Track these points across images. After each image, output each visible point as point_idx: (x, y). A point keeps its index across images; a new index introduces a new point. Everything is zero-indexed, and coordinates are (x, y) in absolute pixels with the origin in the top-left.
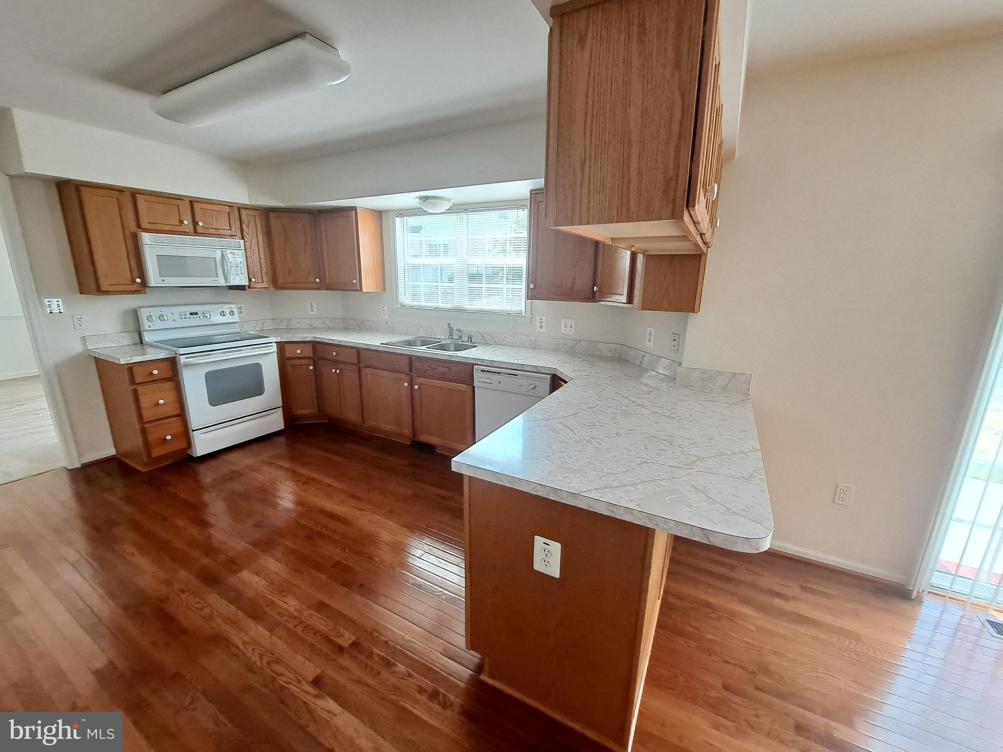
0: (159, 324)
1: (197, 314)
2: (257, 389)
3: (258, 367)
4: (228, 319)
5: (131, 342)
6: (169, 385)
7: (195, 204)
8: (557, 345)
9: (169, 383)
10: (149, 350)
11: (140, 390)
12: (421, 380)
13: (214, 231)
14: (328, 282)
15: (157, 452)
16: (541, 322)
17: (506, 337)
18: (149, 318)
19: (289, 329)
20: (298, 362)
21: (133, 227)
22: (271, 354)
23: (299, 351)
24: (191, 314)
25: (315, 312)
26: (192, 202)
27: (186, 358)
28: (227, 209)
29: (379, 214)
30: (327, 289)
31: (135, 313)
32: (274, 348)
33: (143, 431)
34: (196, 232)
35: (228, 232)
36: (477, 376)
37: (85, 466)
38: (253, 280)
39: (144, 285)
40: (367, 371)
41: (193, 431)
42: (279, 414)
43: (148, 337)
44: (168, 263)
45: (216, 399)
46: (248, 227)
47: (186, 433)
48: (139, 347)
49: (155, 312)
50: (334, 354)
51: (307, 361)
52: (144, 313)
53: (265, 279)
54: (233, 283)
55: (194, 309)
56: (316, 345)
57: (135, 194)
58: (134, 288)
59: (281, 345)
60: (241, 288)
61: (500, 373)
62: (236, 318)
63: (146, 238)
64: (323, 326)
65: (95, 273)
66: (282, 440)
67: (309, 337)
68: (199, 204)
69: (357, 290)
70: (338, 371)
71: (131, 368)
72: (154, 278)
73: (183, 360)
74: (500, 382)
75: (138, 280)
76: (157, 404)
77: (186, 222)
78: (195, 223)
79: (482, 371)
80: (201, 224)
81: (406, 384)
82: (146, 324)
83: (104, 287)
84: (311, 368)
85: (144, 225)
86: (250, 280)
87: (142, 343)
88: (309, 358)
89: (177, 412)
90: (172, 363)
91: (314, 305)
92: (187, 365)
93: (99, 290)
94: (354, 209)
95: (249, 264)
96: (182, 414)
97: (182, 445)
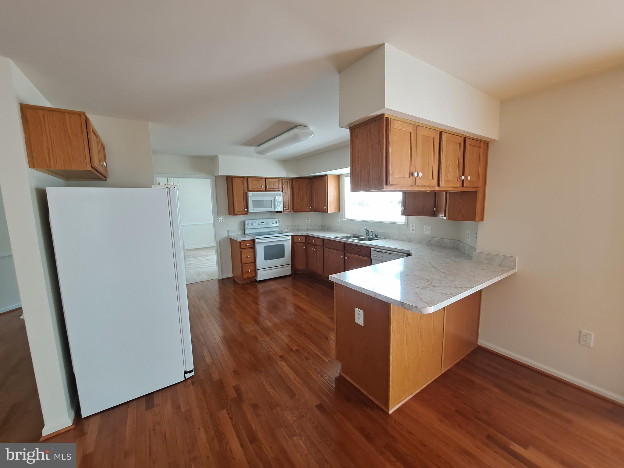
0: (251, 227)
1: (264, 223)
2: (282, 255)
3: (283, 245)
4: (275, 225)
5: (242, 233)
6: (252, 250)
7: (267, 180)
8: (421, 240)
9: (252, 249)
10: (247, 236)
11: (243, 251)
12: (349, 255)
13: (272, 189)
14: (314, 208)
15: (245, 276)
16: (413, 227)
17: (394, 235)
18: (248, 224)
19: (298, 230)
20: (299, 244)
21: (246, 190)
22: (287, 241)
23: (300, 240)
24: (262, 223)
25: (309, 222)
26: (266, 179)
27: (258, 240)
28: (278, 180)
29: (338, 176)
30: (314, 212)
31: (244, 222)
32: (290, 238)
33: (242, 267)
34: (266, 191)
35: (277, 189)
36: (373, 253)
37: (223, 279)
38: (285, 208)
39: (247, 211)
40: (326, 249)
41: (258, 269)
42: (289, 267)
43: (247, 232)
44: (256, 203)
45: (267, 258)
46: (285, 187)
47: (255, 270)
48: (244, 235)
49: (250, 222)
50: (314, 241)
51: (302, 244)
52: (247, 222)
53: (290, 208)
54: (277, 210)
55: (263, 221)
56: (307, 237)
57: (248, 178)
58: (244, 212)
59: (293, 237)
60: (280, 212)
61: (383, 252)
62: (277, 225)
63: (250, 194)
64: (312, 228)
65: (234, 207)
66: (290, 279)
67: (304, 233)
68: (268, 179)
69: (326, 212)
70: (315, 249)
71: (241, 242)
72: (251, 209)
73: (257, 240)
74: (383, 257)
75: (246, 210)
76: (247, 257)
77: (263, 187)
78: (266, 187)
79: (375, 251)
80: (268, 187)
81: (342, 256)
82: (247, 227)
83: (236, 213)
84: (304, 247)
85: (250, 189)
86: (284, 209)
87: (245, 234)
88: (304, 243)
89: (253, 261)
90: (253, 241)
91: (309, 219)
92: (258, 243)
93: (234, 214)
94: (326, 175)
95: (284, 201)
96: (255, 262)
97: (253, 275)
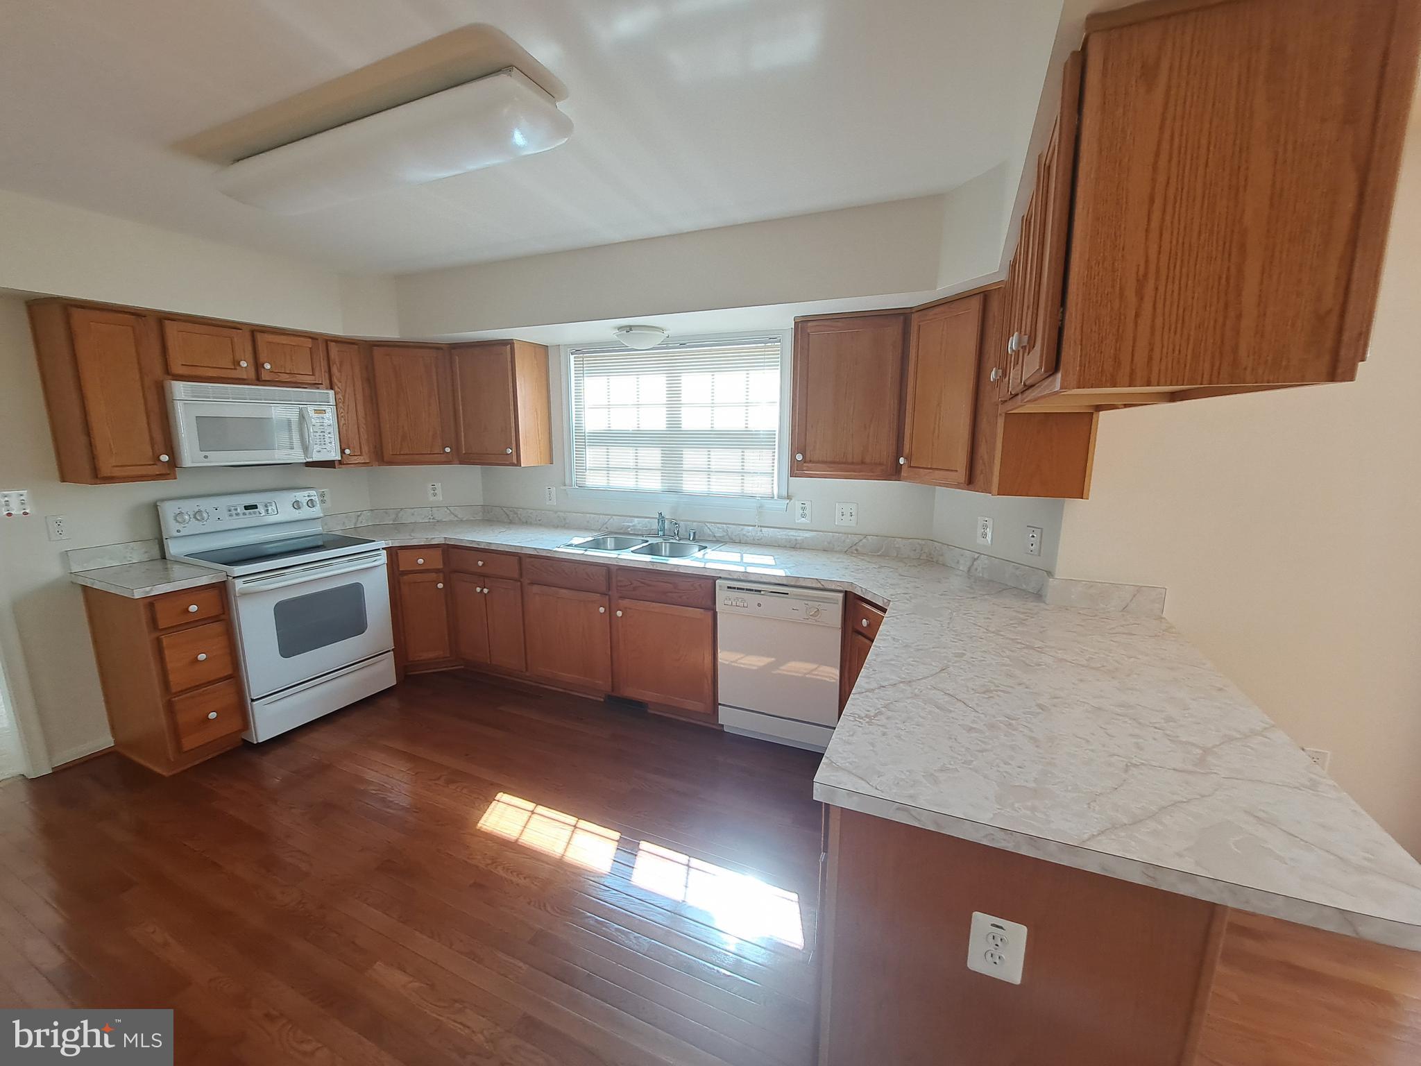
0: (193, 527)
1: (255, 507)
2: (358, 626)
3: (357, 589)
4: (306, 512)
5: (145, 558)
6: (217, 627)
7: (259, 336)
8: (829, 543)
9: (215, 625)
10: (177, 570)
11: (166, 641)
12: (626, 602)
13: (287, 376)
14: (464, 452)
15: (189, 743)
16: (803, 509)
18: (178, 517)
19: (398, 527)
20: (419, 577)
21: (158, 370)
22: (377, 569)
23: (421, 561)
24: (247, 508)
25: (440, 498)
26: (255, 331)
27: (245, 582)
28: (309, 343)
30: (461, 463)
31: (154, 509)
32: (383, 558)
33: (170, 708)
34: (259, 380)
35: (309, 379)
36: (721, 596)
38: (347, 451)
39: (174, 464)
40: (536, 589)
41: (253, 700)
42: (388, 663)
43: (175, 549)
44: (212, 430)
45: (292, 645)
46: (340, 371)
47: (241, 708)
48: (159, 565)
49: (189, 506)
50: (480, 563)
51: (434, 575)
52: (169, 511)
53: (365, 449)
54: (316, 457)
55: (250, 500)
56: (449, 550)
57: (163, 319)
58: (156, 470)
59: (392, 552)
60: (329, 464)
61: (760, 591)
62: (317, 511)
63: (180, 390)
64: (452, 517)
65: (91, 445)
66: (393, 703)
67: (438, 537)
68: (266, 335)
69: (513, 465)
70: (486, 591)
71: (151, 603)
72: (190, 451)
73: (239, 585)
74: (759, 605)
75: (165, 458)
76: (196, 661)
77: (244, 364)
78: (258, 366)
79: (729, 587)
80: (268, 366)
81: (602, 610)
82: (171, 527)
83: (105, 471)
84: (440, 586)
85: (177, 369)
86: (343, 452)
87: (163, 557)
88: (437, 571)
89: (229, 672)
90: (221, 590)
91: (438, 485)
92: (245, 594)
93: (98, 476)
94: (509, 343)
95: (341, 427)
96: (234, 675)
97: (234, 724)
